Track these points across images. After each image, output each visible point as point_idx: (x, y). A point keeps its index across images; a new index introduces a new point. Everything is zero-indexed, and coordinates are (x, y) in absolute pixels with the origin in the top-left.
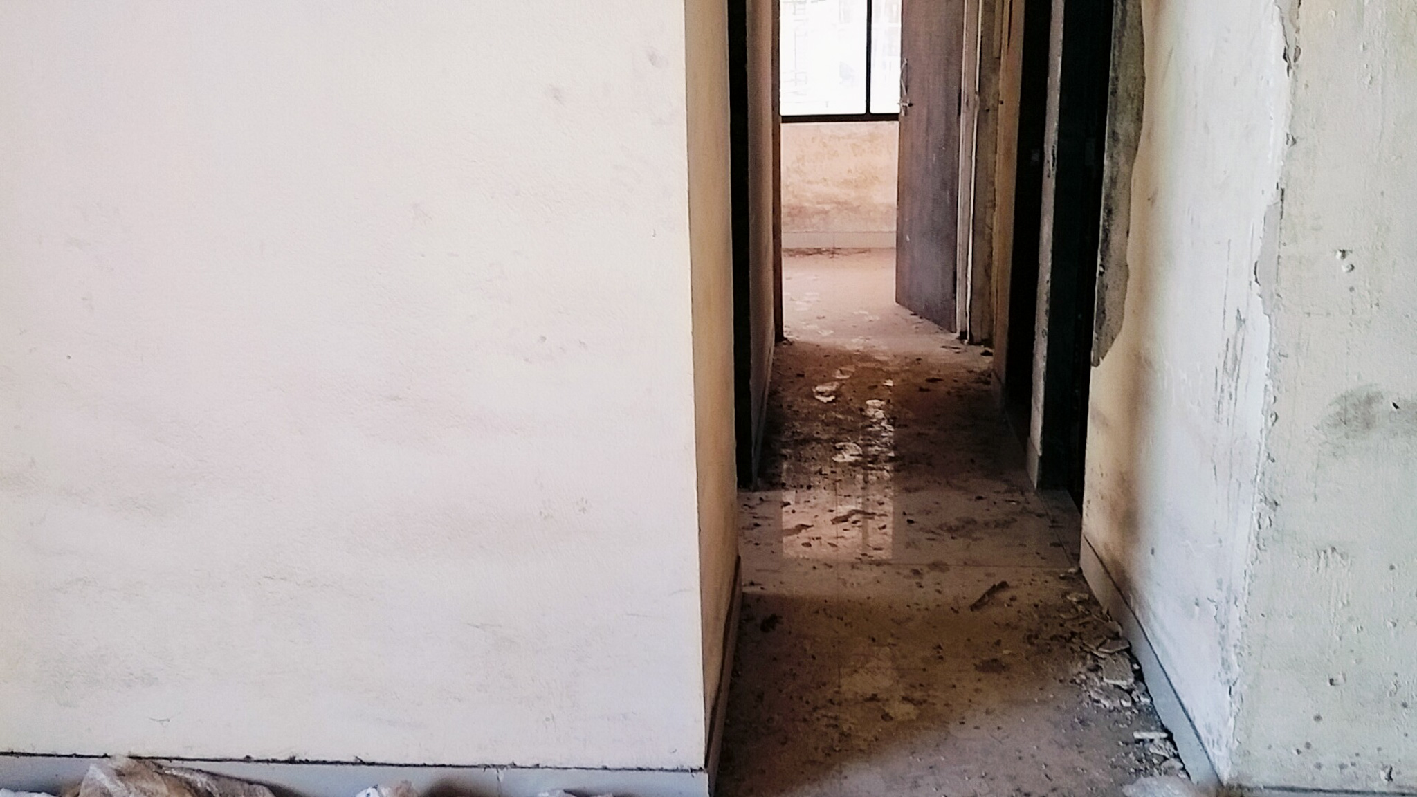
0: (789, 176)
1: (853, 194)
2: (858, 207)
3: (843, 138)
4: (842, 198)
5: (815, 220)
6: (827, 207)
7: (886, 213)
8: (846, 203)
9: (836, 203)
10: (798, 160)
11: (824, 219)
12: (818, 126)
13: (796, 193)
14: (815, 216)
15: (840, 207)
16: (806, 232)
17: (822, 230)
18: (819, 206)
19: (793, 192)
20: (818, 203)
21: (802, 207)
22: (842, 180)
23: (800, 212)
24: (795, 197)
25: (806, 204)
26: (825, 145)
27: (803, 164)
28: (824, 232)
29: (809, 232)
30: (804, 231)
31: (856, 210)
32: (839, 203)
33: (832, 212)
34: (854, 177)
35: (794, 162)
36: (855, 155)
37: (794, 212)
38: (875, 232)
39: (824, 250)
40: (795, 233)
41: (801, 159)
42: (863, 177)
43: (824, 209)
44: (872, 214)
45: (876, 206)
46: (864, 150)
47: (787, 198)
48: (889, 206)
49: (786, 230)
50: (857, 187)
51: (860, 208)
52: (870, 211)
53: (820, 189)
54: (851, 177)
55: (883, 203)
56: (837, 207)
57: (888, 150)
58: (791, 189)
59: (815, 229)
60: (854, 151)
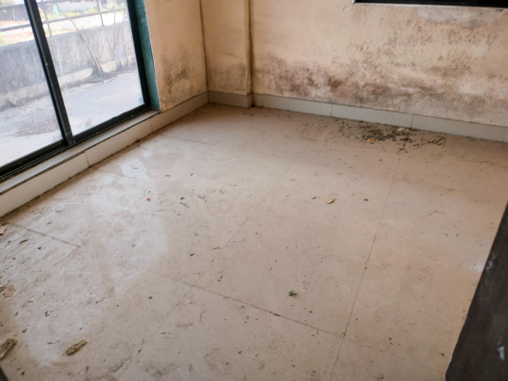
0: (379, 57)
1: (440, 81)
2: (443, 94)
3: (441, 23)
4: (428, 84)
5: (397, 101)
6: (411, 90)
7: (470, 104)
8: (431, 89)
9: (420, 87)
10: (390, 43)
11: (406, 101)
12: (417, 8)
13: (383, 74)
14: (398, 97)
15: (424, 92)
16: (388, 110)
17: (402, 110)
18: (403, 89)
19: (381, 72)
20: (403, 86)
21: (386, 88)
22: (431, 67)
23: (384, 91)
24: (382, 77)
25: (391, 85)
26: (419, 28)
27: (394, 47)
28: (403, 113)
29: (390, 111)
30: (386, 109)
31: (439, 97)
32: (423, 88)
33: (415, 96)
34: (445, 65)
35: (385, 44)
36: (450, 43)
37: (379, 91)
38: (454, 120)
39: (400, 130)
40: (376, 109)
41: (392, 42)
42: (454, 66)
43: (408, 92)
44: (455, 103)
45: (461, 96)
46: (461, 38)
47: (374, 77)
48: (476, 97)
49: (368, 106)
50: (445, 75)
51: (444, 95)
52: (453, 100)
53: (407, 72)
54: (441, 64)
55: (469, 94)
56: (421, 92)
57: (488, 40)
58: (378, 69)
59: (396, 109)
60: (449, 37)
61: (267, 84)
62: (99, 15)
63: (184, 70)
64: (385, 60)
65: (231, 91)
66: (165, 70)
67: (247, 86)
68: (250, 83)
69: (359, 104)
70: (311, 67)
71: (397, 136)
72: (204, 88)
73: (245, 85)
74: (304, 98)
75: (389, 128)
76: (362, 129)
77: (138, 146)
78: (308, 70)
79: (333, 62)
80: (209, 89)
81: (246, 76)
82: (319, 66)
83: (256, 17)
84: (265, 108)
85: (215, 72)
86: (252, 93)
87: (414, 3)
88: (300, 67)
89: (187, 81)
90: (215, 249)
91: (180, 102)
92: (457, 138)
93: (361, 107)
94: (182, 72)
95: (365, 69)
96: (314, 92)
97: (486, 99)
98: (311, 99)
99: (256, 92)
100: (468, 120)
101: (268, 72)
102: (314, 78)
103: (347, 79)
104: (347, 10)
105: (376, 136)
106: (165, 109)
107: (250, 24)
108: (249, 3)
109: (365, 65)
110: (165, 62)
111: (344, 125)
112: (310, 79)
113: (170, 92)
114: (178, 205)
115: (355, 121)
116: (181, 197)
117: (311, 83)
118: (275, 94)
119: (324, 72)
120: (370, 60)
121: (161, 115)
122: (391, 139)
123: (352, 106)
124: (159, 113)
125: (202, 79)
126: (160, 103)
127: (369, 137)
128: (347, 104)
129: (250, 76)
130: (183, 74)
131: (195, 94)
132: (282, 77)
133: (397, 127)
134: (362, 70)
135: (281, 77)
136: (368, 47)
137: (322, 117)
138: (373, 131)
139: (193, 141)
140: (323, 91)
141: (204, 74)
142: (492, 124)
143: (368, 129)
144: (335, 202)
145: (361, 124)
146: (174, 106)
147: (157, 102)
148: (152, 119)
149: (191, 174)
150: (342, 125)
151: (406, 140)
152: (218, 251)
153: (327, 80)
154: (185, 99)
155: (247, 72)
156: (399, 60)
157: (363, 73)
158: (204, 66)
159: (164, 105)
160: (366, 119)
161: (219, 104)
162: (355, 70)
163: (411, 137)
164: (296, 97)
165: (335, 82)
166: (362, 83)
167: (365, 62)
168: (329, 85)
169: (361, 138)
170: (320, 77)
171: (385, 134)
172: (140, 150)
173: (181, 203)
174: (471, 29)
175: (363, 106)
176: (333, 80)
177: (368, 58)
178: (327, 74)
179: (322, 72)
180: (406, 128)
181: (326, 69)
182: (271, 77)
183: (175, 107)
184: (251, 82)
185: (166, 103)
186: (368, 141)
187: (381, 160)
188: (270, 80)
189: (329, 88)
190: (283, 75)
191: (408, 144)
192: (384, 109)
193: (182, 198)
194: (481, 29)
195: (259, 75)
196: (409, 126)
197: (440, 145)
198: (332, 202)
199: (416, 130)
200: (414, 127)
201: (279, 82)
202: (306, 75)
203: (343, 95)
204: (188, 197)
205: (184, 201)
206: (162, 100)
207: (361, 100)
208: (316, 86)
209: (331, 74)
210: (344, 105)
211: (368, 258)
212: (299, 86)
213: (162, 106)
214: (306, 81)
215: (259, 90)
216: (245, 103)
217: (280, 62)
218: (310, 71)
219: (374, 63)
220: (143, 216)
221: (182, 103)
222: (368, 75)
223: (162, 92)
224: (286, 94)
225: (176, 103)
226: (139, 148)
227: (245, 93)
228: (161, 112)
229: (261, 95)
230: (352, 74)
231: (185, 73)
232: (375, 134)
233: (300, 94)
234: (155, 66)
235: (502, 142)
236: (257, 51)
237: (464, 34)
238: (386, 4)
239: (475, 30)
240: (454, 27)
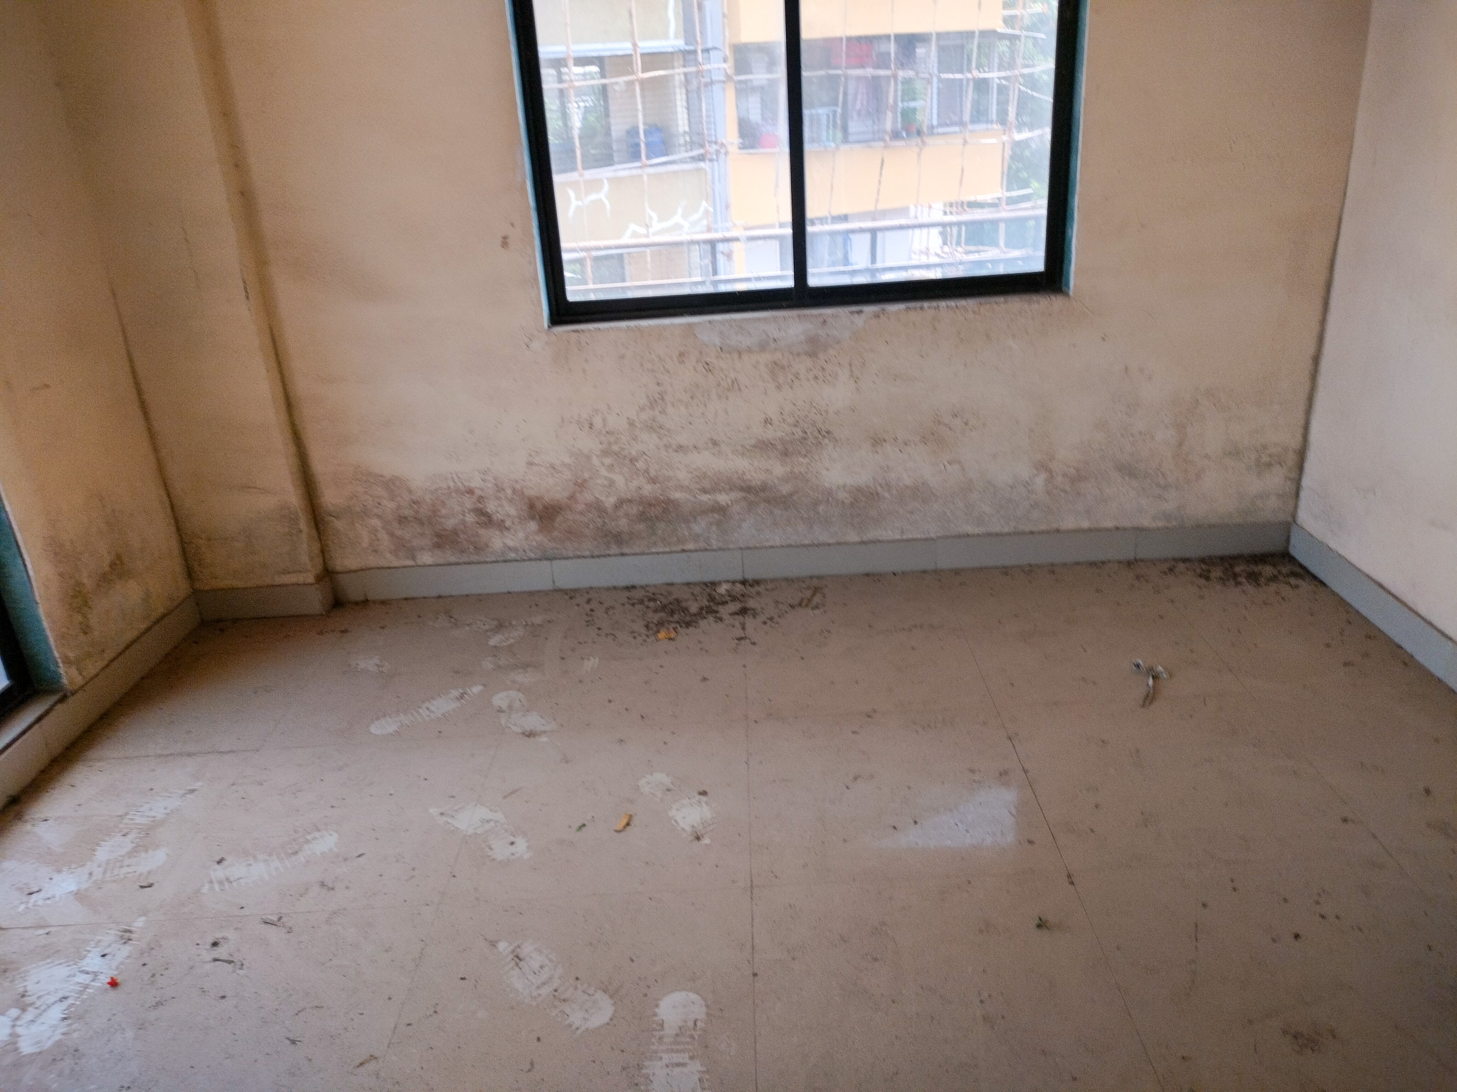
0: (635, 439)
1: (779, 469)
2: (791, 495)
3: (749, 350)
4: (756, 477)
5: (700, 526)
6: (723, 498)
7: (852, 504)
8: (764, 488)
9: (742, 489)
10: (652, 404)
11: (719, 523)
12: (690, 325)
13: (653, 473)
14: (699, 518)
15: (751, 497)
16: (684, 551)
17: (715, 544)
18: (705, 498)
19: (647, 471)
20: (705, 491)
21: (669, 501)
22: (753, 442)
23: (665, 511)
24: (653, 481)
25: (677, 495)
26: (707, 365)
27: (663, 412)
28: (720, 549)
29: (690, 551)
30: (679, 548)
31: (784, 502)
32: (748, 489)
33: (736, 508)
34: (779, 434)
35: (642, 409)
36: (779, 387)
37: (653, 512)
38: (829, 545)
39: (722, 589)
40: (658, 553)
41: (657, 401)
42: (798, 433)
43: (717, 503)
44: (821, 508)
45: (830, 492)
46: (797, 376)
47: (635, 483)
48: (859, 489)
49: (637, 550)
50: (786, 454)
51: (795, 498)
52: (816, 503)
53: (706, 461)
54: (771, 434)
55: (844, 486)
56: (745, 498)
57: (851, 371)
58: (640, 465)
59: (702, 545)
60: (774, 376)
61: (365, 542)
63: (119, 557)
64: (649, 442)
65: (268, 581)
66: (61, 575)
67: (311, 559)
68: (316, 547)
69: (614, 549)
70: (476, 483)
71: (720, 608)
72: (183, 588)
73: (304, 558)
74: (474, 558)
75: (697, 590)
76: (638, 607)
77: (19, 816)
78: (470, 492)
79: (531, 464)
80: (197, 585)
81: (304, 536)
82: (495, 479)
83: (303, 386)
84: (374, 602)
85: (209, 539)
86: (328, 574)
87: (681, 314)
88: (449, 488)
89: (132, 583)
90: (361, 1064)
91: (121, 647)
92: (846, 581)
93: (622, 554)
94: (113, 565)
95: (611, 468)
96: (497, 542)
97: (879, 489)
98: (494, 559)
99: (339, 568)
100: (857, 539)
101: (365, 513)
102: (491, 507)
103: (572, 497)
104: (536, 345)
105: (676, 617)
106: (79, 681)
107: (289, 405)
108: (277, 355)
109: (608, 461)
110: (58, 551)
111: (594, 605)
112: (481, 512)
113: (86, 629)
114: (209, 967)
115: (615, 588)
116: (211, 940)
117: (486, 519)
118: (396, 563)
119: (514, 490)
120: (615, 448)
121: (71, 700)
122: (711, 618)
123: (598, 557)
124: (63, 699)
125: (176, 565)
126: (62, 671)
127: (661, 624)
128: (587, 553)
129: (314, 532)
130: (118, 569)
131: (161, 610)
132: (406, 518)
133: (714, 584)
134: (604, 472)
135: (402, 520)
136: (604, 420)
137: (533, 598)
138: (664, 608)
139: (190, 755)
140: (521, 535)
141: (176, 552)
142: (904, 537)
143: (652, 604)
144: (635, 822)
145: (634, 593)
146: (106, 662)
147: (53, 668)
148: (44, 722)
149: (218, 858)
150: (588, 607)
151: (744, 611)
152: (371, 1066)
153: (525, 508)
154: (130, 636)
155: (304, 524)
156: (682, 439)
157: (606, 478)
158: (173, 529)
159: (73, 671)
160: (638, 579)
161: (235, 620)
162: (586, 475)
163: (751, 603)
164: (453, 559)
165: (546, 508)
166: (610, 501)
167: (606, 453)
168: (533, 518)
169: (643, 631)
170: (505, 503)
171: (694, 608)
172: (28, 827)
173: (216, 960)
174: (813, 354)
175: (626, 550)
176: (539, 506)
177: (610, 444)
178: (523, 493)
179: (509, 492)
180: (734, 582)
181: (517, 481)
182: (376, 522)
183: (107, 666)
184: (319, 545)
185: (77, 663)
186: (662, 635)
187: (705, 679)
188: (374, 531)
189: (533, 526)
190: (407, 512)
191: (749, 621)
192: (674, 549)
193: (215, 944)
194: (832, 352)
195: (339, 524)
196: (739, 577)
197: (817, 607)
198: (627, 825)
199: (757, 582)
200: (749, 576)
201: (399, 533)
202: (469, 503)
203: (572, 534)
204: (231, 934)
205: (221, 952)
206: (67, 661)
207: (618, 538)
208: (501, 526)
209: (531, 493)
210: (579, 557)
211: (753, 947)
212: (455, 532)
213: (68, 676)
214: (470, 518)
215: (346, 560)
216: (315, 601)
217: (392, 485)
218: (478, 492)
219: (626, 452)
220: (109, 1041)
221: (127, 647)
222: (620, 480)
223: (62, 637)
224: (426, 558)
225: (109, 655)
226: (26, 822)
227: (310, 579)
228: (69, 694)
229: (355, 571)
230: (581, 485)
231: (122, 563)
232: (672, 613)
233: (463, 551)
234: (31, 573)
235: (935, 571)
236: (320, 466)
237: (802, 365)
238: (623, 324)
239: (821, 356)
240: (778, 355)
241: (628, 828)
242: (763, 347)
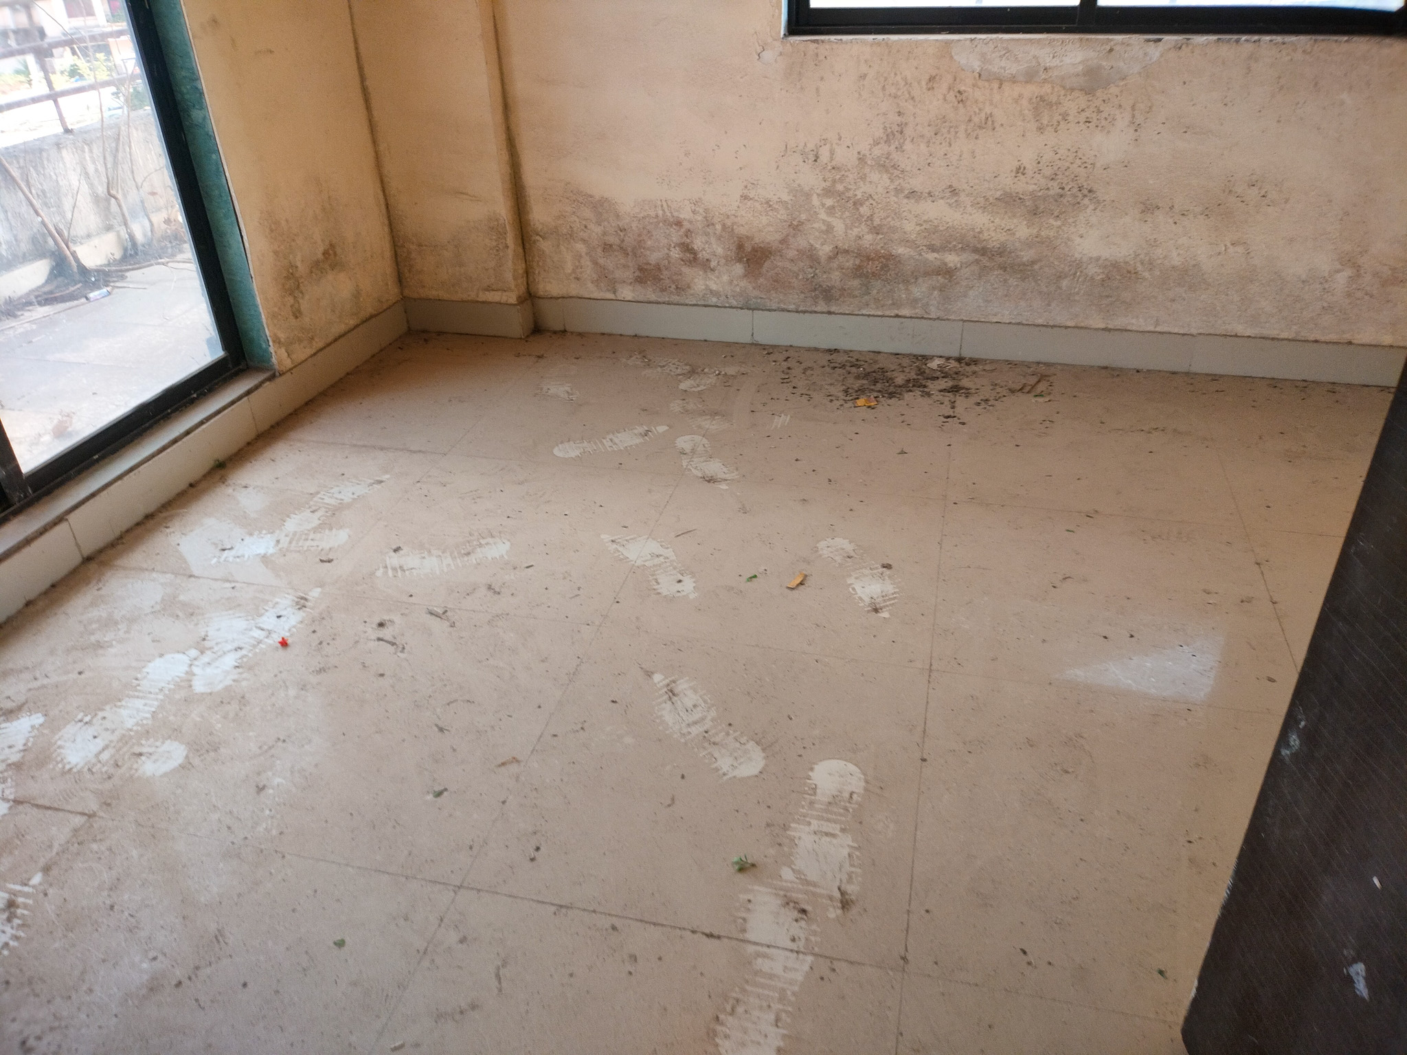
0: (863, 178)
1: (1023, 231)
2: (1033, 263)
3: (1013, 79)
4: (995, 238)
5: (918, 291)
6: (952, 259)
7: (1103, 282)
8: (1001, 251)
9: (975, 250)
10: (889, 137)
11: (942, 289)
12: (947, 43)
13: (877, 222)
14: (920, 280)
15: (985, 260)
16: (897, 316)
17: (933, 313)
18: (932, 256)
19: (871, 218)
20: (932, 248)
21: (890, 257)
22: (998, 194)
23: (885, 267)
24: (876, 230)
25: (901, 250)
26: (960, 95)
27: (900, 148)
28: (939, 318)
29: (905, 317)
30: (893, 312)
31: (1023, 270)
32: (983, 251)
33: (966, 272)
34: (1031, 188)
35: (876, 143)
36: (1041, 129)
37: (870, 267)
38: (1067, 327)
39: (934, 364)
40: (869, 316)
41: (895, 134)
42: (1055, 189)
43: (946, 264)
44: (1065, 283)
45: (1079, 264)
46: (1065, 117)
47: (856, 231)
48: (1115, 265)
49: (846, 309)
50: (1035, 212)
51: (1036, 267)
52: (1060, 277)
53: (938, 212)
54: (1022, 186)
55: (1098, 259)
56: (977, 261)
57: (1133, 116)
58: (864, 210)
59: (919, 312)
60: (1037, 115)
61: (569, 267)
62: (51, 102)
63: (332, 246)
64: (879, 182)
65: (472, 295)
66: (276, 253)
67: (515, 278)
68: (521, 267)
69: (821, 306)
70: (685, 214)
71: (929, 383)
72: (393, 292)
73: (509, 276)
74: (675, 298)
75: (906, 362)
76: (838, 371)
77: (223, 480)
78: (679, 223)
79: (745, 197)
80: (406, 292)
81: (510, 252)
82: (706, 210)
83: (521, 87)
84: (572, 333)
85: (420, 245)
86: (530, 297)
87: (939, 32)
88: (657, 216)
89: (342, 276)
90: (503, 764)
91: (331, 338)
92: (1078, 373)
93: (829, 313)
94: (325, 253)
95: (831, 210)
96: (700, 283)
97: (1139, 268)
98: (695, 302)
99: (541, 293)
100: (1102, 325)
101: (571, 236)
102: (698, 243)
103: (784, 241)
104: (768, 55)
105: (879, 386)
106: (288, 363)
107: (507, 107)
108: (498, 49)
109: (829, 202)
110: (273, 227)
111: (792, 363)
112: (687, 248)
113: (297, 314)
114: (373, 645)
115: (816, 349)
116: (378, 620)
117: (691, 256)
118: (596, 295)
119: (724, 226)
120: (840, 187)
121: (279, 380)
122: (918, 393)
123: (804, 312)
124: (272, 378)
125: (384, 266)
126: (272, 349)
127: (861, 391)
128: (792, 307)
129: (521, 250)
130: (330, 259)
131: (370, 310)
132: (611, 246)
133: (925, 358)
134: (823, 216)
135: (607, 248)
136: (832, 153)
137: (729, 350)
138: (866, 375)
139: (382, 449)
140: (725, 278)
141: (388, 254)
142: (1158, 329)
143: (854, 370)
144: (807, 583)
145: (834, 356)
146: (314, 351)
147: (264, 346)
148: (252, 396)
149: (394, 547)
150: (785, 365)
151: (955, 389)
152: (514, 768)
153: (733, 248)
154: (342, 328)
155: (510, 239)
156: (916, 183)
157: (824, 221)
158: (386, 229)
159: (283, 352)
160: (844, 345)
161: (439, 333)
162: (803, 217)
163: (965, 382)
164: (653, 297)
165: (755, 250)
166: (825, 250)
167: (828, 192)
168: (740, 260)
169: (841, 395)
170: (713, 240)
171: (900, 380)
172: (230, 491)
173: (379, 639)
174: (1089, 91)
175: (833, 309)
176: (748, 248)
177: (834, 181)
178: (733, 230)
179: (719, 227)
180: (948, 359)
181: (728, 217)
182: (580, 247)
183: (315, 354)
184: (524, 265)
185: (288, 345)
186: (861, 402)
187: (903, 452)
188: (579, 257)
189: (739, 269)
190: (612, 239)
191: (961, 402)
192: (888, 313)
193: (381, 625)
194: (1113, 89)
195: (545, 246)
196: (956, 354)
197: (1040, 395)
198: (801, 584)
199: (975, 362)
200: (967, 353)
201: (601, 261)
202: (676, 236)
203: (778, 283)
204: (397, 619)
205: (387, 633)
206: (277, 341)
207: (827, 294)
208: (706, 266)
209: (742, 231)
210: (783, 310)
211: (924, 731)
212: (658, 268)
213: (278, 356)
214: (676, 254)
215: (549, 286)
216: (516, 324)
217: (601, 207)
218: (686, 225)
219: (850, 194)
220: (273, 694)
221: (336, 340)
222: (839, 226)
223: (273, 316)
224: (626, 293)
225: (318, 343)
226: (229, 485)
227: (513, 299)
228: (277, 374)
229: (558, 298)
230: (796, 227)
231: (335, 254)
232: (875, 382)
233: (663, 290)
234: (247, 245)
235: (1188, 374)
236: (531, 178)
237: (1071, 105)
238: (870, 37)
239: (1099, 93)
240: (1047, 88)
241: (801, 587)
242: (1030, 77)
